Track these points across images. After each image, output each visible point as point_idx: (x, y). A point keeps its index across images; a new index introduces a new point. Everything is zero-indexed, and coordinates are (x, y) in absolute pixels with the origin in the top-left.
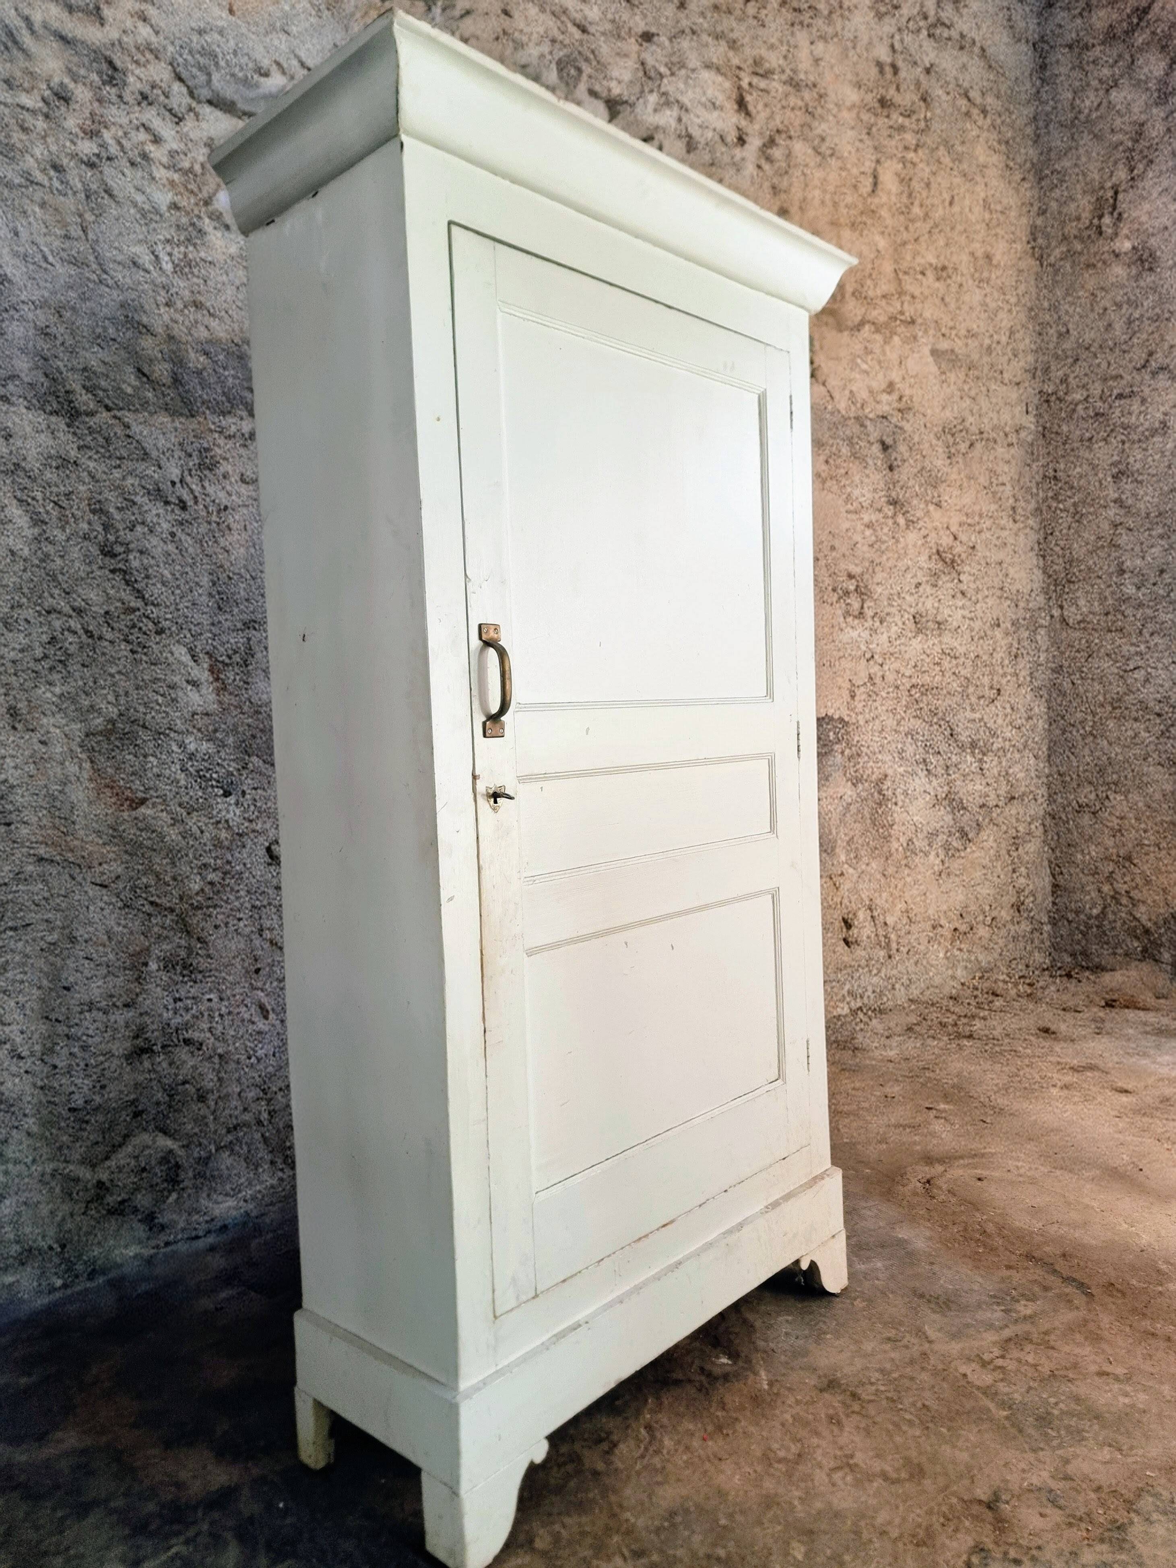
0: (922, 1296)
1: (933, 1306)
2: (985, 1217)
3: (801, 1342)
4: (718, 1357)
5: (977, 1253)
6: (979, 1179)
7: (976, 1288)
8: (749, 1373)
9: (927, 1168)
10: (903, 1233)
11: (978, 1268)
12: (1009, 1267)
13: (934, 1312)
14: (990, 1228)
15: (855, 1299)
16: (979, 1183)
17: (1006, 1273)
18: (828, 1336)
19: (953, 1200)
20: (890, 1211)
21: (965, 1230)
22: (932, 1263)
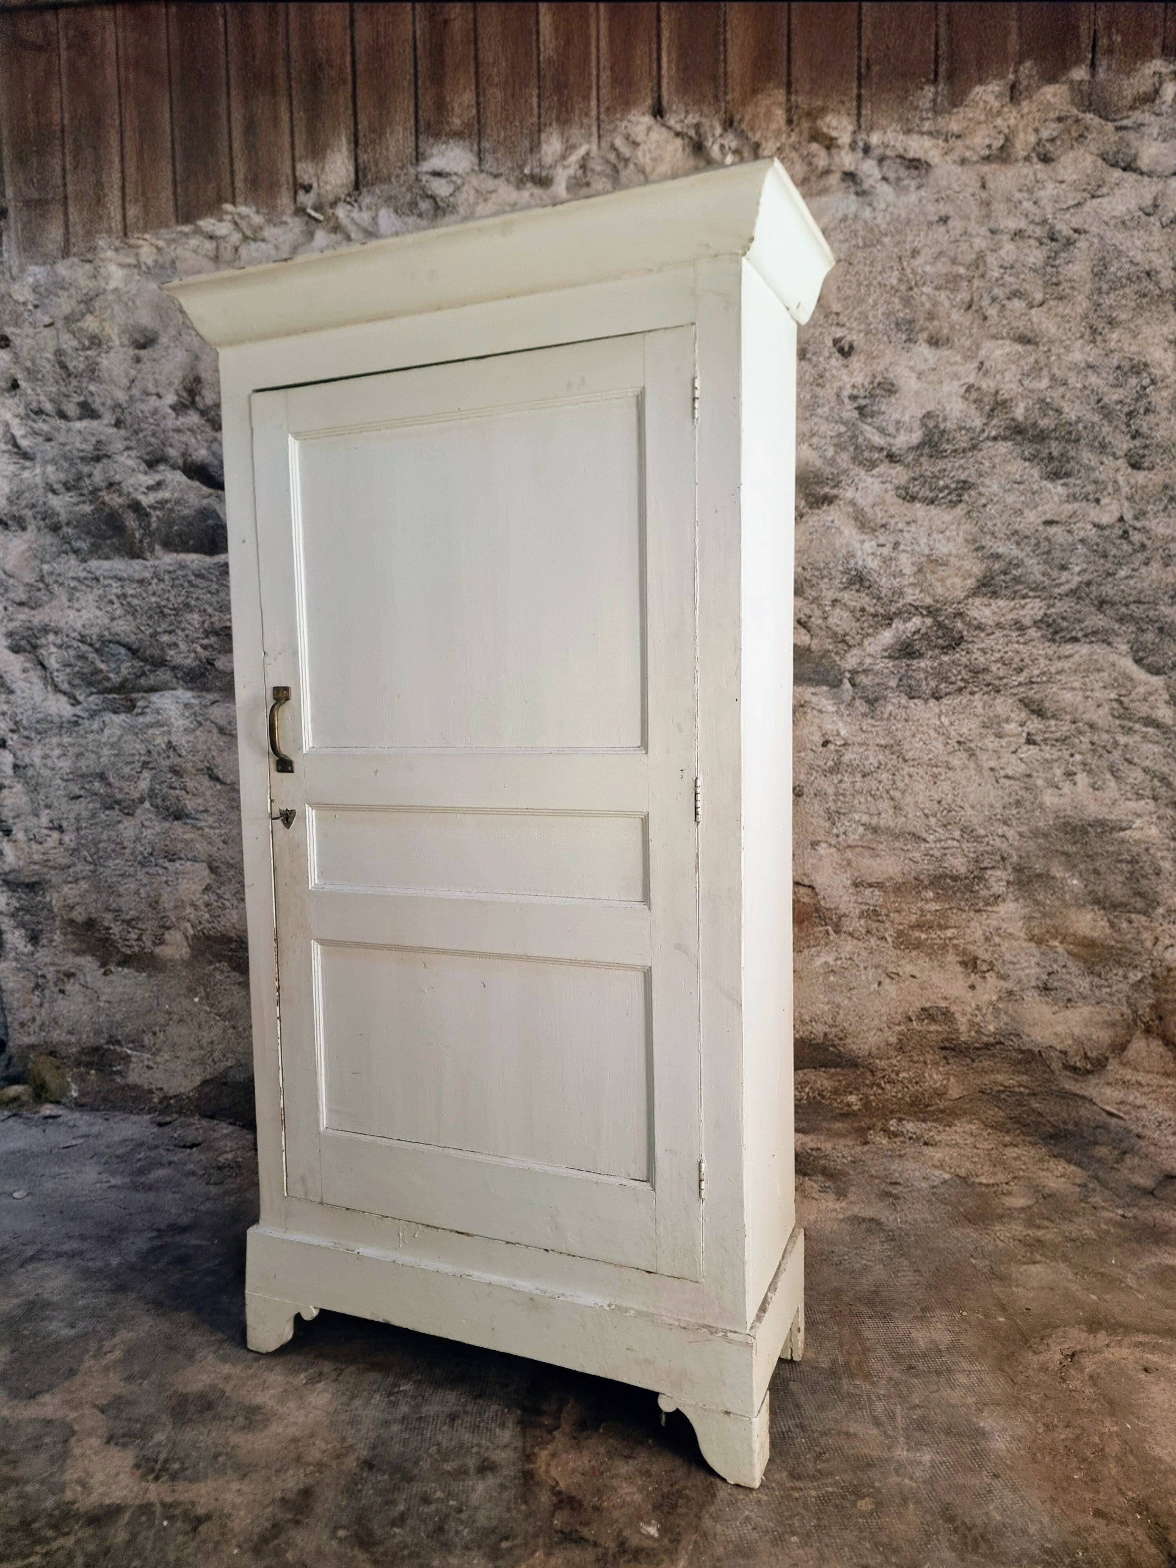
0: (951, 1519)
1: (955, 1538)
2: (1116, 1429)
3: (755, 1535)
4: (649, 1524)
5: (1069, 1479)
6: (1146, 1370)
7: (1032, 1529)
8: (665, 1558)
9: (1084, 1335)
10: (987, 1422)
11: (1054, 1501)
12: (1098, 1514)
13: (952, 1548)
14: (1114, 1448)
15: (863, 1498)
16: (1142, 1376)
17: (1090, 1520)
18: (795, 1539)
19: (1089, 1391)
20: (996, 1386)
21: (1078, 1438)
22: (996, 1476)
